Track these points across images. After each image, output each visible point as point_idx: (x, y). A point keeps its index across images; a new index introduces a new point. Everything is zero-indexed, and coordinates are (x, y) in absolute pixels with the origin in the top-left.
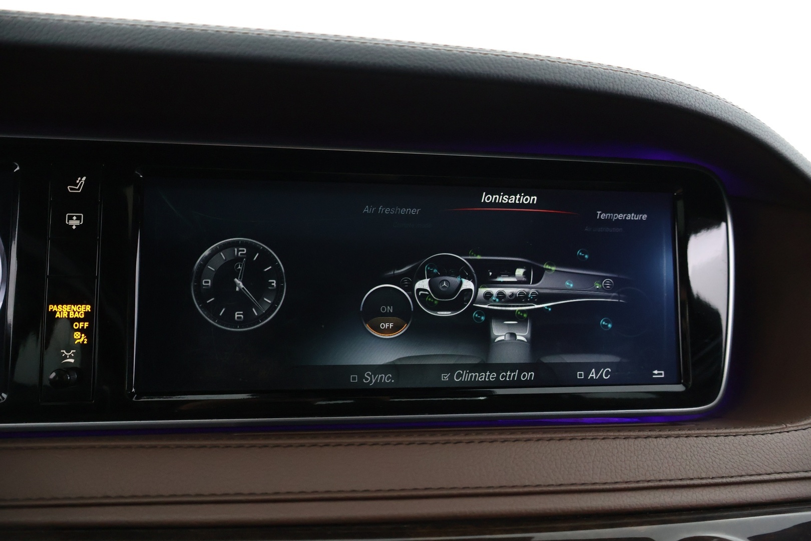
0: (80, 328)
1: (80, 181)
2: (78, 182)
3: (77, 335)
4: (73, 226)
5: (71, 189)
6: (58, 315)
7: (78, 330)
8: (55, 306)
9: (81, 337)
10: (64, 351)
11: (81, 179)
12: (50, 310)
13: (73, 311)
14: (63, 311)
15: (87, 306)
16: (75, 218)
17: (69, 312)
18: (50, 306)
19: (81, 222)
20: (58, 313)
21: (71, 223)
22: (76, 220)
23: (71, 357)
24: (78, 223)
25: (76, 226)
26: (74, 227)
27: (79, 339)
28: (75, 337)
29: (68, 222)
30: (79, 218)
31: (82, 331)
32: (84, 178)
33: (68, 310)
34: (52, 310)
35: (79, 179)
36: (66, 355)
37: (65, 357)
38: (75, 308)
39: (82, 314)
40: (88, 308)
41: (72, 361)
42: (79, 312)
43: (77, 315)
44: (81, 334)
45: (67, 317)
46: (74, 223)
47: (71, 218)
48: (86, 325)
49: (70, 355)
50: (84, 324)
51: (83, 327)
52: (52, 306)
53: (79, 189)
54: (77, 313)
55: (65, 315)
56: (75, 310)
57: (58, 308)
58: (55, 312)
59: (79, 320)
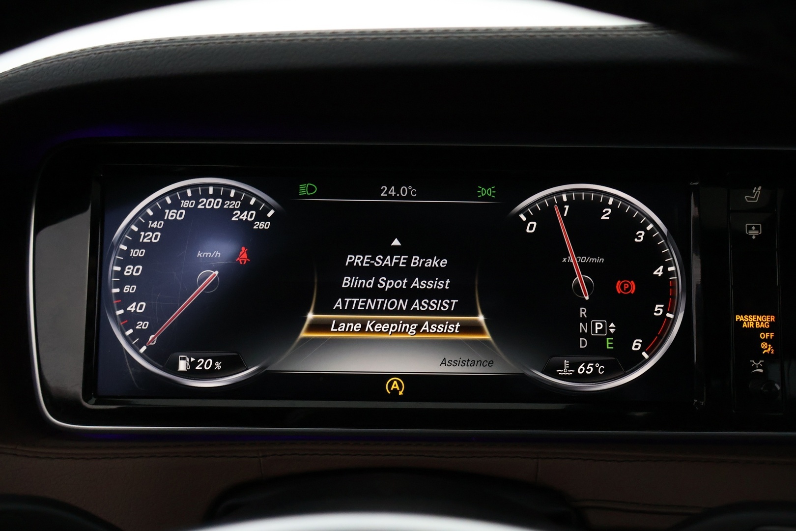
0: (767, 338)
1: (756, 190)
2: (754, 191)
3: (764, 345)
4: (752, 236)
5: (749, 199)
6: (744, 325)
7: (765, 340)
8: (742, 316)
9: (768, 347)
10: (753, 361)
11: (757, 188)
12: (737, 320)
13: (759, 321)
14: (749, 321)
15: (771, 316)
16: (753, 228)
18: (737, 316)
19: (759, 232)
20: (745, 323)
21: (751, 233)
22: (755, 230)
23: (760, 367)
24: (756, 233)
25: (755, 236)
26: (754, 237)
27: (766, 349)
28: (762, 347)
29: (748, 232)
30: (757, 228)
31: (768, 341)
32: (760, 188)
33: (754, 321)
34: (739, 320)
35: (755, 188)
36: (755, 365)
37: (755, 368)
38: (760, 318)
39: (767, 324)
40: (773, 318)
41: (761, 371)
42: (764, 323)
43: (762, 325)
44: (768, 344)
45: (753, 327)
46: (754, 233)
47: (750, 228)
48: (772, 335)
49: (759, 365)
50: (770, 335)
51: (769, 337)
52: (739, 316)
53: (755, 199)
54: (762, 323)
55: (752, 325)
56: (761, 321)
57: (744, 318)
58: (742, 322)
59: (764, 330)
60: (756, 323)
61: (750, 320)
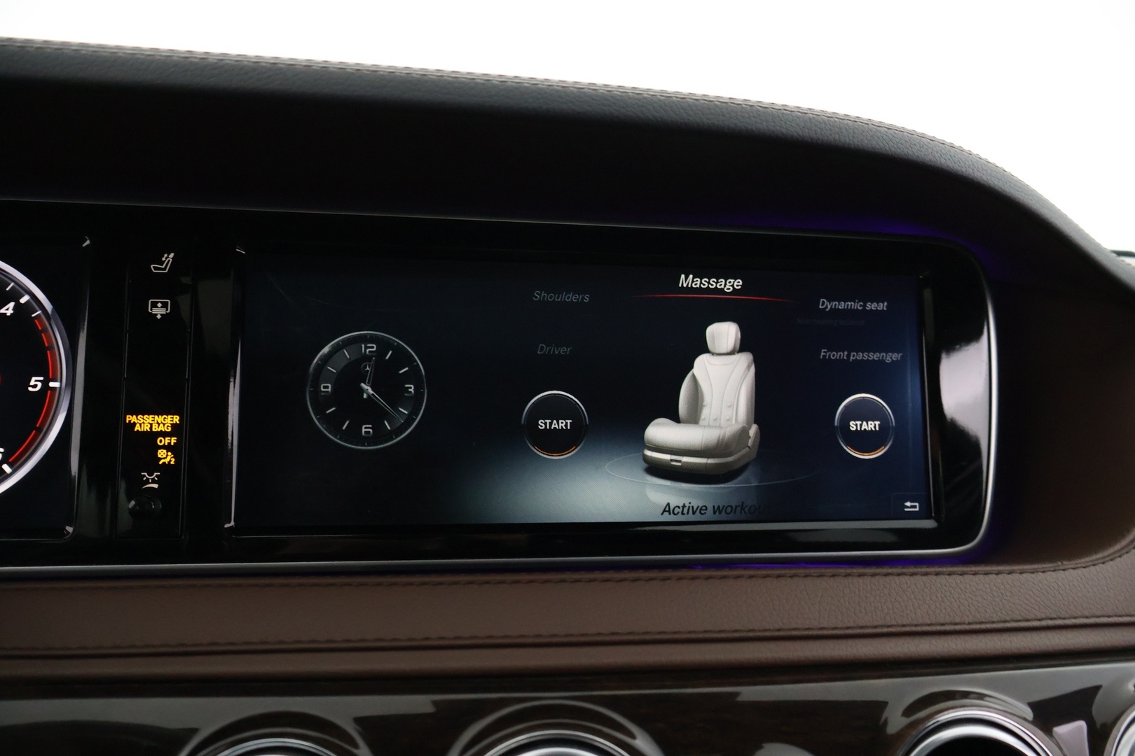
1: (166, 258)
2: (164, 259)
3: (162, 453)
4: (157, 314)
5: (155, 268)
6: (137, 428)
7: (164, 447)
8: (134, 416)
9: (167, 455)
10: (146, 474)
11: (168, 255)
12: (127, 422)
13: (158, 423)
14: (144, 423)
15: (175, 416)
16: (159, 305)
17: (151, 424)
18: (128, 416)
19: (167, 310)
20: (138, 425)
21: (155, 311)
22: (162, 307)
23: (154, 481)
24: (163, 311)
25: (161, 315)
26: (159, 317)
27: (164, 458)
28: (159, 456)
29: (151, 310)
30: (165, 305)
31: (168, 448)
32: (172, 255)
33: (151, 422)
34: (130, 421)
35: (166, 255)
36: (148, 479)
37: (147, 482)
38: (160, 419)
39: (168, 426)
40: (176, 419)
41: (156, 486)
42: (164, 424)
43: (162, 428)
44: (167, 452)
45: (149, 430)
46: (159, 311)
47: (154, 305)
48: (173, 440)
49: (153, 479)
50: (170, 440)
51: (169, 443)
52: (130, 416)
53: (165, 269)
54: (161, 425)
55: (147, 428)
56: (160, 422)
57: (137, 419)
58: (135, 424)
59: (164, 434)
60: (153, 425)
61: (145, 421)
